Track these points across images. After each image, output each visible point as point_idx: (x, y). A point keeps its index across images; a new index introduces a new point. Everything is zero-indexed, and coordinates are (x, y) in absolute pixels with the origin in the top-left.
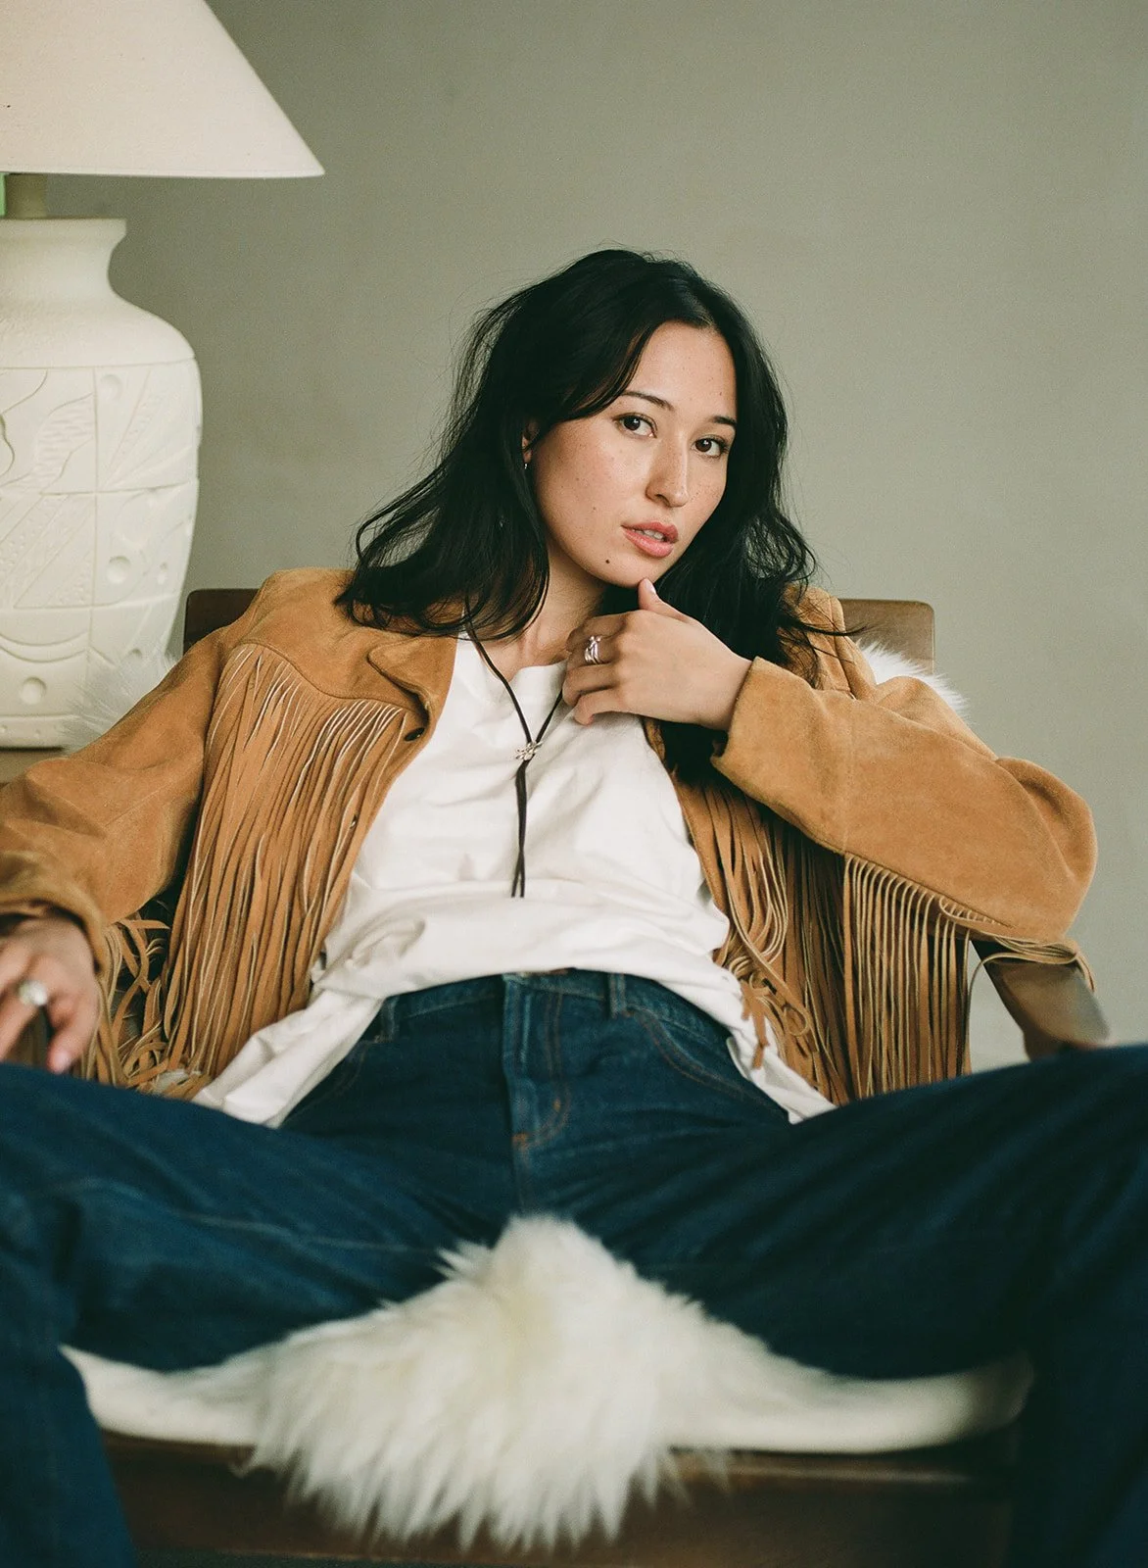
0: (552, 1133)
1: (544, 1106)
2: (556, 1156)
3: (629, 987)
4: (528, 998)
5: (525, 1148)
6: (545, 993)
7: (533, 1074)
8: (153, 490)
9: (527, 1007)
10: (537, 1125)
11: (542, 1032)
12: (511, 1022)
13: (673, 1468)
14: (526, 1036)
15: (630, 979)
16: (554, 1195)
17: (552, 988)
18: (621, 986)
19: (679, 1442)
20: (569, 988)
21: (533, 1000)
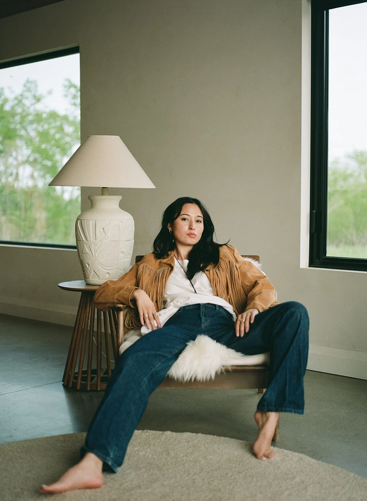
0: (207, 324)
1: (206, 320)
2: (208, 328)
3: (219, 307)
4: (204, 307)
5: (203, 326)
6: (207, 307)
7: (205, 316)
8: (128, 241)
9: (204, 308)
10: (205, 323)
11: (206, 312)
12: (202, 309)
13: (223, 368)
14: (204, 312)
15: (219, 306)
16: (207, 333)
17: (208, 306)
18: (218, 306)
19: (224, 365)
20: (210, 306)
21: (205, 307)
